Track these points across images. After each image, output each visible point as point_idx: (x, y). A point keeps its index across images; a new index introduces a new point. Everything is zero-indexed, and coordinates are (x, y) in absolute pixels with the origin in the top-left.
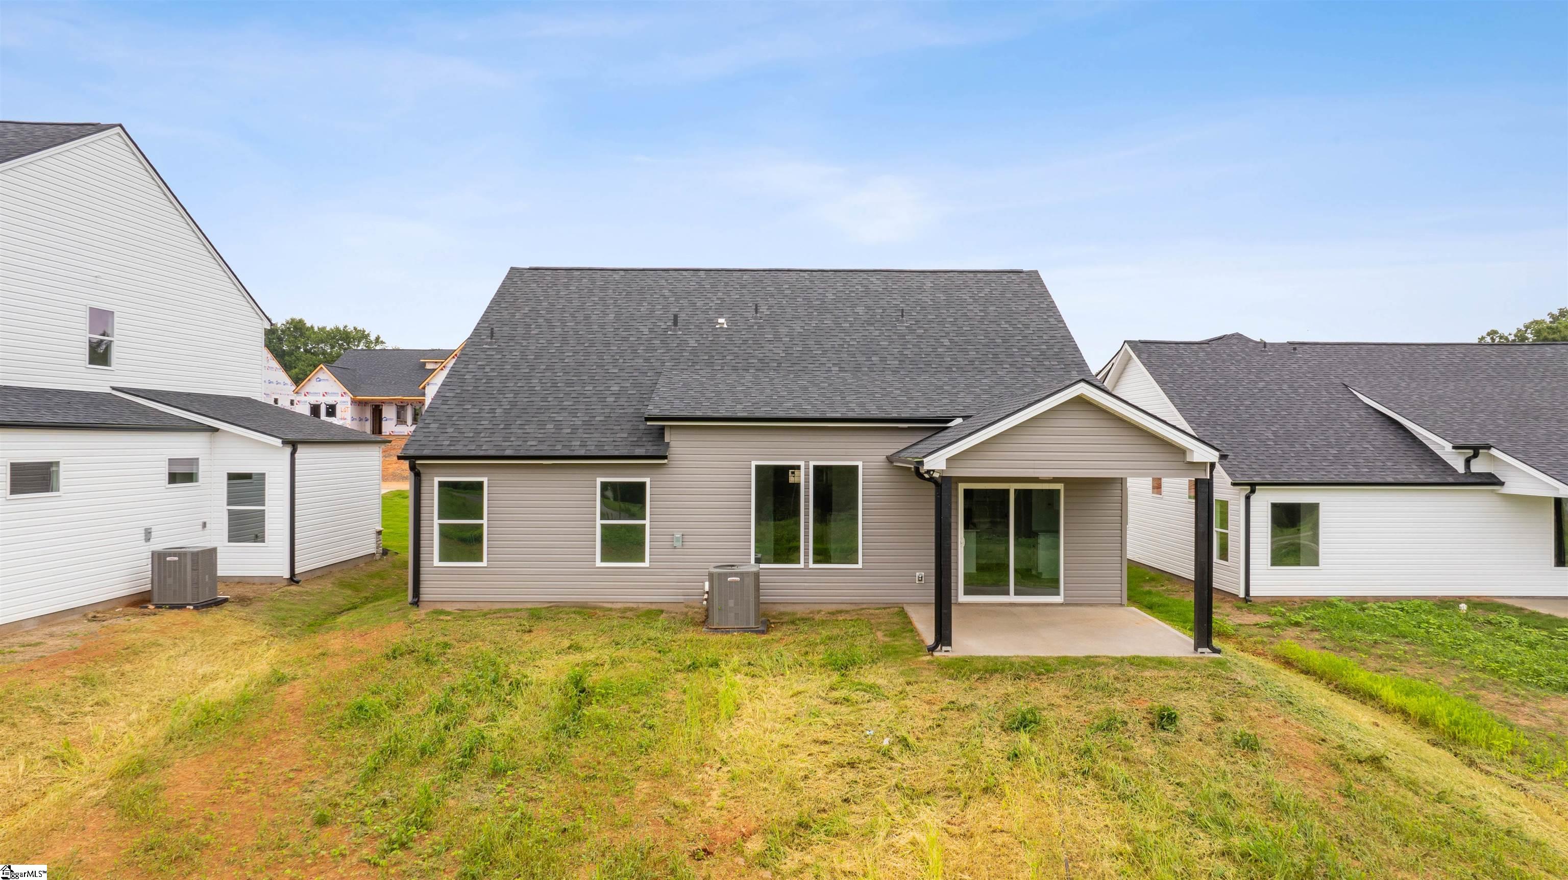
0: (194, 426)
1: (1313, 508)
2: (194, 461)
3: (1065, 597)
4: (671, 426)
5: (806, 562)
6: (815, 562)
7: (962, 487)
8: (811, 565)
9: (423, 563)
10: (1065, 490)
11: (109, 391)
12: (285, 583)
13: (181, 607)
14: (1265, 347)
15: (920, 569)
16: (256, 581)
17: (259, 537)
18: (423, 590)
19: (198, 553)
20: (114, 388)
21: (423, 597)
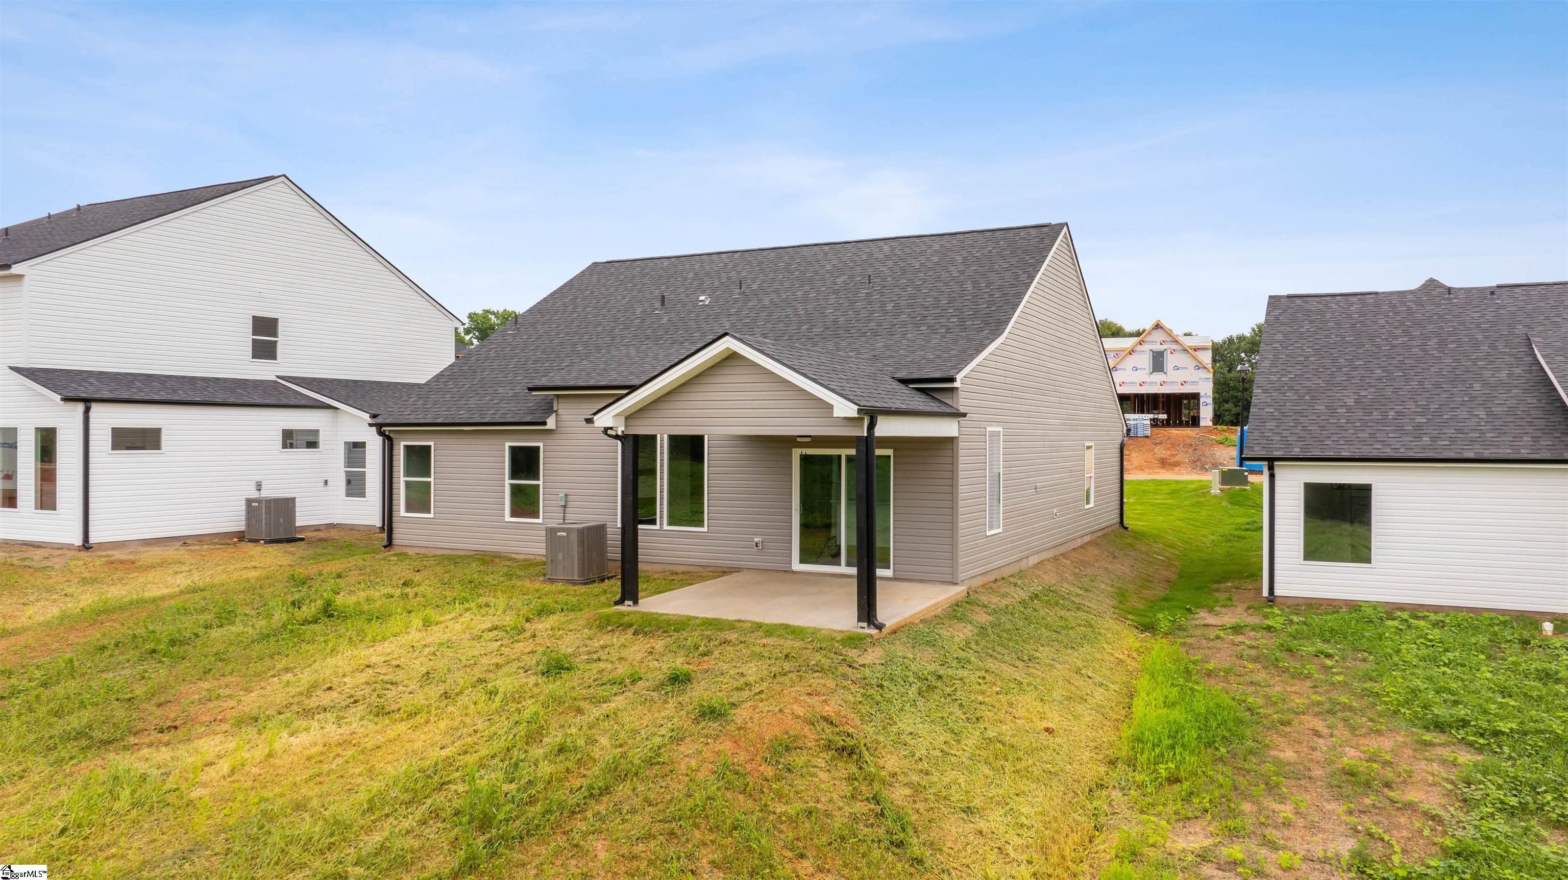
0: (318, 404)
1: (1364, 491)
2: (316, 432)
3: (894, 571)
4: (558, 396)
5: (661, 524)
6: (670, 524)
7: (797, 453)
8: (666, 527)
9: (395, 514)
10: (895, 456)
11: (275, 379)
12: (378, 531)
13: (256, 541)
14: (1449, 293)
15: (757, 535)
16: (361, 528)
17: (362, 494)
18: (394, 536)
19: (270, 500)
20: (278, 377)
21: (395, 542)
